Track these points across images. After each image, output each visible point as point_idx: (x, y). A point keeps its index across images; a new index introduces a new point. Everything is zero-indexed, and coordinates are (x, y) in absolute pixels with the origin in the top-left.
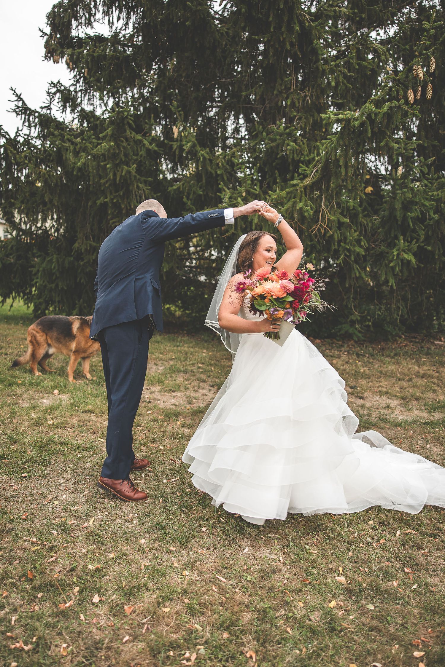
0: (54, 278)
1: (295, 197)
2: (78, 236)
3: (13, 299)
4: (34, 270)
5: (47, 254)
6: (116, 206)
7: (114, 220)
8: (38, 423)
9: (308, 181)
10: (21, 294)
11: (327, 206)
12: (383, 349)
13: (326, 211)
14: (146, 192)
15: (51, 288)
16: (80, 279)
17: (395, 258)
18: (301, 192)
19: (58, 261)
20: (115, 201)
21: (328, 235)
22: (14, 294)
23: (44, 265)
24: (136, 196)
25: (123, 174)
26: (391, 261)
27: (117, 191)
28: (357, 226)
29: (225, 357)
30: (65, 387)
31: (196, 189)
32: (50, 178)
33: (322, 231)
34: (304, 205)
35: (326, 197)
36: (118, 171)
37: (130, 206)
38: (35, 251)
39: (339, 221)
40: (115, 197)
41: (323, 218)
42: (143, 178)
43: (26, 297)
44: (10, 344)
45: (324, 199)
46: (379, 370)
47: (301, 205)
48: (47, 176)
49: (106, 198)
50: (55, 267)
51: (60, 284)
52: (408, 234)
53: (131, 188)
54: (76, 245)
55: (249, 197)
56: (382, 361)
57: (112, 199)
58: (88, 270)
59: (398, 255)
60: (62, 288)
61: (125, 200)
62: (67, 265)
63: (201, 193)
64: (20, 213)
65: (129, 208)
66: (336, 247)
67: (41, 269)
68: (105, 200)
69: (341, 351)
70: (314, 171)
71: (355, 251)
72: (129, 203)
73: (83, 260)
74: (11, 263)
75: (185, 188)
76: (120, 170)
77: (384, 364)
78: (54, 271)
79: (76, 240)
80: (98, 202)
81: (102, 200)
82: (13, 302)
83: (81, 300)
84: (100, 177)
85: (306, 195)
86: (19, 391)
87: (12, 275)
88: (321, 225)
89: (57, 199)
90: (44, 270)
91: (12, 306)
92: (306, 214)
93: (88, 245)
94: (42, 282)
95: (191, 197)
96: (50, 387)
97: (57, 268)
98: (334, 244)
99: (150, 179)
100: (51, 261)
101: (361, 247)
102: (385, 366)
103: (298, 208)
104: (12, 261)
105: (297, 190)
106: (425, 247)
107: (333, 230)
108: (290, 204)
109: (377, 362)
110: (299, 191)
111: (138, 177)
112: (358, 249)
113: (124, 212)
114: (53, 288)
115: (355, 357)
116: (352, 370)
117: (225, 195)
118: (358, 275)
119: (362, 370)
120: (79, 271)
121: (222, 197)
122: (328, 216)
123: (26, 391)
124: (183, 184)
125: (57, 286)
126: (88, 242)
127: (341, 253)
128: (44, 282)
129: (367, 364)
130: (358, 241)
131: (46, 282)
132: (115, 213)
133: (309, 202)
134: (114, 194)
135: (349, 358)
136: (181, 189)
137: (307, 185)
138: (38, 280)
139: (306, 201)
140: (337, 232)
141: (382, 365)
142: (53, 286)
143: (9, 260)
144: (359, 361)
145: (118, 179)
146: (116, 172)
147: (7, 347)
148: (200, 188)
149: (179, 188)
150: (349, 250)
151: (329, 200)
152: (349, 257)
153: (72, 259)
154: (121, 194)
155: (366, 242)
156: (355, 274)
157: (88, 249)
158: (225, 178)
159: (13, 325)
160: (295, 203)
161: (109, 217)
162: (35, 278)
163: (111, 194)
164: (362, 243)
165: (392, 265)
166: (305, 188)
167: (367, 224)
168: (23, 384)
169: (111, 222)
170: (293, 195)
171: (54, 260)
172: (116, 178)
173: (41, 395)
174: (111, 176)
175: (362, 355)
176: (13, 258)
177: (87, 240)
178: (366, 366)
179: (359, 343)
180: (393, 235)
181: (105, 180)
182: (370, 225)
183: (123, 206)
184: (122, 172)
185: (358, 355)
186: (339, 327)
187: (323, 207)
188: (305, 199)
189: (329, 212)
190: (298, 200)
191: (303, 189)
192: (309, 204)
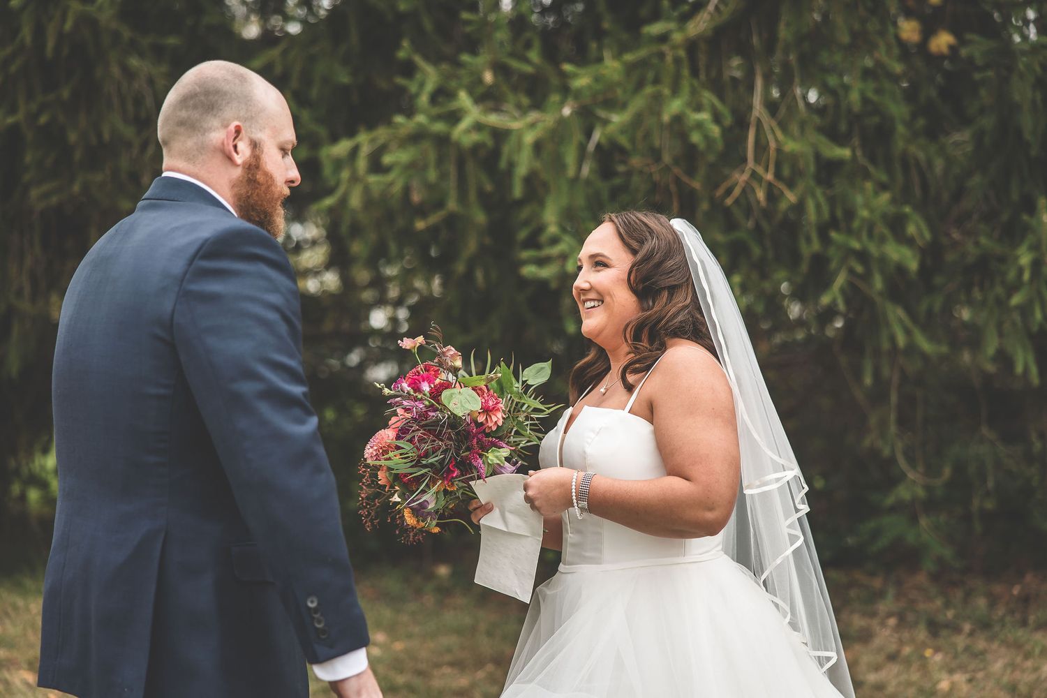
1: (656, 81)
6: (51, 137)
7: (45, 187)
9: (699, 25)
11: (772, 107)
12: (1026, 600)
13: (767, 121)
17: (1026, 276)
18: (677, 61)
20: (43, 119)
21: (783, 206)
24: (124, 102)
25: (68, 26)
26: (1013, 289)
27: (50, 86)
28: (889, 171)
29: (448, 658)
31: (331, 67)
33: (760, 195)
34: (689, 104)
35: (765, 76)
36: (51, 18)
37: (99, 135)
39: (818, 156)
41: (761, 147)
45: (759, 83)
46: (1005, 679)
47: (675, 106)
49: (13, 112)
55: (505, 88)
56: (1017, 646)
57: (36, 116)
61: (83, 113)
63: (348, 80)
65: (95, 141)
66: (816, 246)
69: (873, 615)
71: (883, 260)
72: (95, 125)
76: (58, 15)
77: (1027, 656)
85: (695, 73)
88: (754, 175)
92: (696, 138)
95: (314, 92)
98: (809, 240)
101: (909, 242)
102: (1029, 664)
103: (666, 118)
105: (662, 56)
107: (801, 186)
108: (638, 103)
109: (1003, 650)
110: (669, 59)
111: (126, 34)
112: (896, 252)
113: (78, 155)
115: (922, 634)
116: (909, 684)
117: (422, 85)
118: (901, 340)
119: (944, 685)
121: (413, 88)
122: (777, 140)
124: (285, 53)
127: (833, 265)
129: (964, 658)
130: (896, 225)
132: (48, 164)
133: (708, 97)
134: (40, 98)
135: (901, 642)
136: (279, 71)
137: (698, 36)
139: (694, 92)
140: (814, 196)
141: (1019, 659)
144: (937, 650)
145: (50, 44)
146: (44, 20)
148: (344, 63)
150: (863, 256)
152: (867, 277)
154: (66, 96)
155: (922, 224)
156: (892, 339)
158: (428, 25)
160: (658, 99)
161: (27, 177)
163: (29, 96)
164: (911, 229)
165: (1016, 300)
166: (691, 46)
167: (930, 164)
169: (34, 192)
170: (650, 75)
172: (44, 43)
174: (26, 33)
175: (947, 626)
178: (962, 668)
179: (944, 578)
180: (1015, 196)
182: (939, 164)
183: (73, 137)
184: (64, 23)
185: (934, 627)
186: (872, 525)
187: (758, 109)
188: (692, 86)
189: (783, 126)
190: (667, 91)
191: (682, 53)
192: (705, 101)
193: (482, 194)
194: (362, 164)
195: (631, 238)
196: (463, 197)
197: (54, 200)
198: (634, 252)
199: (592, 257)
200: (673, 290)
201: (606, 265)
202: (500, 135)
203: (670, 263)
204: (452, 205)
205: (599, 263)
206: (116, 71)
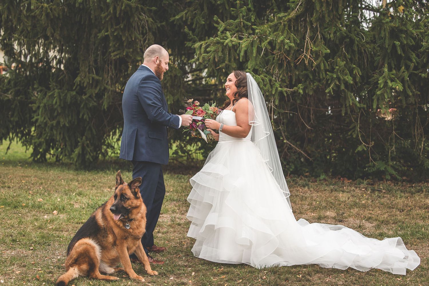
0: (55, 114)
1: (278, 31)
2: (80, 70)
3: (10, 140)
4: (34, 106)
5: (49, 89)
6: (118, 38)
7: (115, 53)
8: (40, 228)
9: (293, 14)
10: (19, 135)
11: (312, 38)
14: (150, 22)
15: (52, 125)
16: (83, 115)
18: (284, 25)
19: (59, 96)
20: (115, 34)
21: (313, 66)
22: (11, 135)
23: (45, 101)
24: (139, 28)
25: (123, 8)
26: (379, 89)
27: (118, 24)
30: (64, 209)
31: (199, 19)
32: (52, 12)
33: (306, 62)
34: (286, 38)
35: (310, 29)
36: (118, 5)
37: (132, 38)
38: (35, 86)
40: (116, 30)
41: (307, 49)
42: (146, 8)
43: (24, 138)
44: (12, 180)
45: (308, 30)
47: (282, 38)
48: (49, 11)
49: (107, 31)
50: (56, 102)
51: (62, 120)
52: (402, 61)
53: (131, 20)
54: (78, 79)
57: (114, 32)
58: (91, 105)
59: (386, 83)
60: (64, 125)
61: (127, 32)
62: (69, 100)
63: (204, 23)
64: (20, 44)
65: (130, 40)
67: (42, 105)
68: (106, 34)
70: (299, 4)
71: (344, 80)
72: (130, 35)
73: (85, 94)
74: (9, 100)
75: (188, 17)
76: (120, 4)
78: (56, 107)
79: (78, 74)
80: (100, 35)
81: (103, 33)
82: (10, 144)
83: (84, 138)
84: (102, 10)
85: (289, 28)
86: (24, 211)
87: (10, 113)
88: (305, 56)
89: (59, 32)
90: (45, 106)
91: (8, 148)
93: (91, 78)
94: (43, 119)
96: (50, 209)
97: (58, 103)
98: (322, 74)
99: (154, 8)
100: (52, 96)
103: (279, 41)
104: (10, 97)
105: (281, 23)
106: (420, 74)
107: (320, 59)
110: (282, 24)
111: (141, 7)
112: (348, 78)
113: (125, 44)
114: (54, 125)
120: (82, 106)
122: (311, 47)
123: (29, 212)
125: (58, 123)
126: (90, 75)
128: (45, 119)
131: (47, 119)
132: (117, 46)
134: (115, 27)
136: (184, 19)
137: (292, 18)
138: (39, 117)
139: (288, 34)
140: (323, 62)
142: (54, 122)
143: (6, 96)
145: (118, 12)
146: (116, 5)
147: (9, 182)
148: (203, 18)
149: (182, 17)
151: (314, 31)
152: (340, 85)
153: (74, 93)
154: (122, 27)
155: (359, 70)
156: (349, 102)
157: (91, 82)
159: (11, 167)
160: (277, 36)
161: (110, 50)
162: (35, 115)
163: (112, 27)
166: (290, 20)
168: (27, 206)
169: (112, 54)
170: (277, 28)
171: (55, 95)
172: (116, 13)
173: (42, 214)
174: (111, 9)
176: (11, 94)
177: (89, 73)
181: (106, 14)
183: (124, 39)
184: (122, 6)
187: (307, 38)
188: (288, 32)
189: (314, 43)
190: (280, 34)
191: (286, 23)
192: (292, 36)
193: (235, 59)
194: (203, 50)
195: (236, 76)
196: (230, 61)
197: (118, 57)
198: (237, 78)
199: (229, 79)
200: (244, 87)
201: (231, 81)
202: (239, 43)
203: (244, 81)
204: (227, 62)
205: (230, 81)
206: (136, 19)
